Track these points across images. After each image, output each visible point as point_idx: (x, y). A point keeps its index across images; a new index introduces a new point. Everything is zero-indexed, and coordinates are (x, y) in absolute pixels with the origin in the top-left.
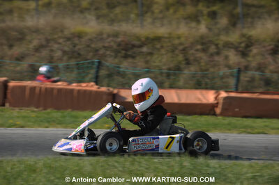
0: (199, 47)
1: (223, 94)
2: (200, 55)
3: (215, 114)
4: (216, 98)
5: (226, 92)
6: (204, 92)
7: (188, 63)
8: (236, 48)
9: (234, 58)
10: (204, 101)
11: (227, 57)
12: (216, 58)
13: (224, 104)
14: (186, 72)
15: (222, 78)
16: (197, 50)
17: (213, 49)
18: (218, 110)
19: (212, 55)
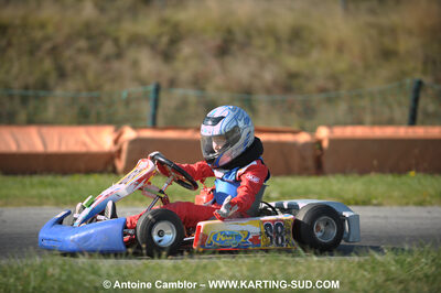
0: (82, 43)
1: (129, 134)
2: (85, 59)
3: (114, 171)
4: (116, 142)
5: (135, 128)
6: (93, 130)
7: (62, 74)
8: (153, 46)
9: (148, 64)
10: (94, 148)
11: (135, 64)
12: (116, 65)
13: (130, 152)
14: (59, 92)
15: (127, 102)
16: (79, 51)
17: (108, 48)
18: (120, 164)
19: (107, 59)
